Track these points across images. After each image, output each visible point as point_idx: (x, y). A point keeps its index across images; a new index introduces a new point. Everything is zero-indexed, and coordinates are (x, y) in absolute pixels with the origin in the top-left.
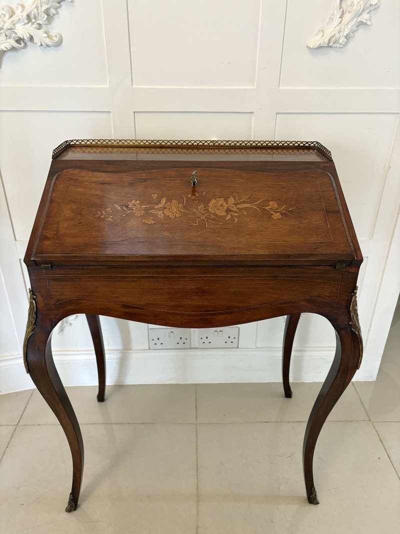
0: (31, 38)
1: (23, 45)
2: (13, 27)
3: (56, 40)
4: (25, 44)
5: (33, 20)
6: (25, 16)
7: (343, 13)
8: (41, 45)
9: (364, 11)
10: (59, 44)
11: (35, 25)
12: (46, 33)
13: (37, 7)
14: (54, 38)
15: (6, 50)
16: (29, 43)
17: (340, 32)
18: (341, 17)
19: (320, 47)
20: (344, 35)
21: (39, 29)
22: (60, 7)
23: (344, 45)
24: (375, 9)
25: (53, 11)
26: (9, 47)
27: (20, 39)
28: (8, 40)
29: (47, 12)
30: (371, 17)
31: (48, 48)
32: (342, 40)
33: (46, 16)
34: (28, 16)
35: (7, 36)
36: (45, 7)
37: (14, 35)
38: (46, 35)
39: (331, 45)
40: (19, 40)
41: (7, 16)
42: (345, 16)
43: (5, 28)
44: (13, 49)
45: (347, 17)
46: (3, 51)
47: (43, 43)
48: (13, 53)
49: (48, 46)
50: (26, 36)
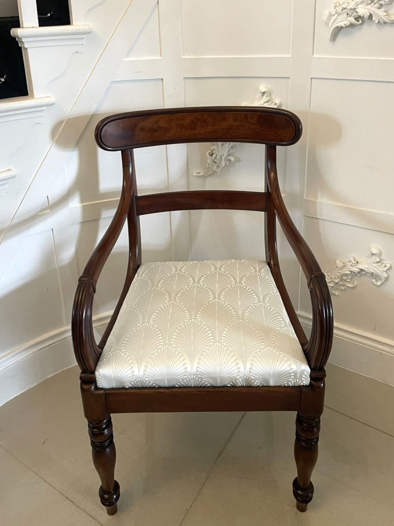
0: (371, 16)
1: (360, 22)
2: (355, 8)
3: (393, 18)
4: (362, 20)
5: (376, 1)
8: (379, 22)
11: (377, 5)
12: (386, 12)
14: (392, 16)
15: (345, 26)
16: (366, 22)
21: (379, 8)
26: (347, 23)
27: (360, 17)
28: (349, 18)
31: (385, 25)
35: (348, 14)
37: (355, 13)
38: (385, 14)
40: (358, 18)
43: (348, 8)
44: (352, 25)
46: (342, 27)
47: (382, 22)
48: (350, 29)
49: (385, 23)
50: (367, 15)
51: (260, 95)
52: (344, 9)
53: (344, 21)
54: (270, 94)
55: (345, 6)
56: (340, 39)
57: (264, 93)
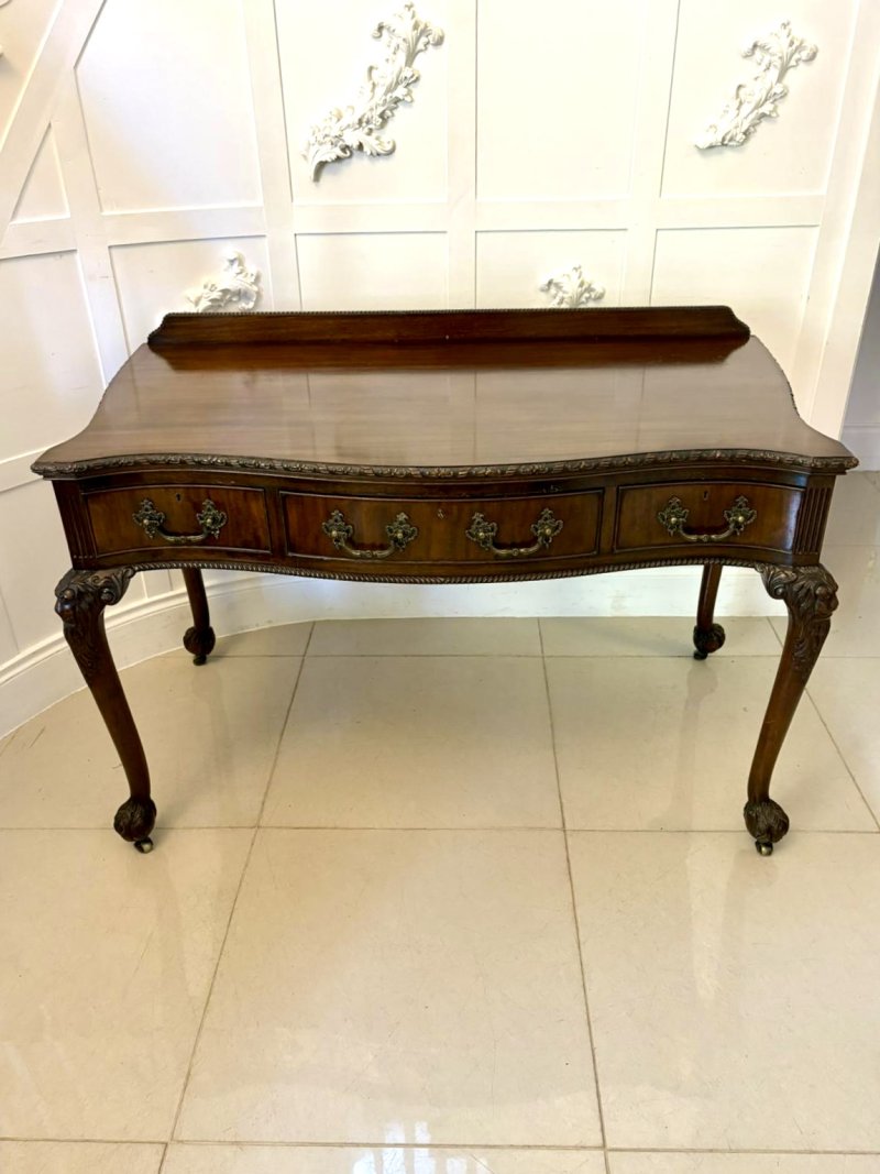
0: (361, 147)
1: (348, 152)
2: (340, 133)
3: (389, 147)
4: (351, 152)
5: (364, 124)
6: (357, 121)
7: (741, 103)
8: (372, 154)
9: (766, 100)
10: (391, 152)
11: (366, 130)
12: (377, 138)
13: (371, 109)
14: (386, 145)
15: (329, 160)
16: (356, 153)
17: (736, 127)
18: (738, 109)
19: (711, 147)
20: (743, 130)
21: (369, 134)
22: (396, 108)
23: (742, 144)
24: (781, 97)
25: (388, 113)
26: (334, 157)
27: (347, 147)
28: (334, 149)
29: (382, 116)
30: (776, 108)
31: (379, 157)
32: (740, 137)
33: (380, 120)
34: (360, 122)
35: (332, 144)
36: (380, 110)
37: (340, 142)
38: (378, 142)
39: (726, 142)
40: (345, 148)
41: (335, 119)
42: (743, 107)
43: (332, 134)
44: (339, 159)
45: (746, 109)
46: (326, 162)
47: (374, 152)
48: (337, 164)
49: (378, 154)
50: (355, 145)
51: (228, 264)
52: (326, 136)
53: (329, 153)
54: (241, 264)
55: (327, 132)
56: (325, 177)
57: (232, 262)
